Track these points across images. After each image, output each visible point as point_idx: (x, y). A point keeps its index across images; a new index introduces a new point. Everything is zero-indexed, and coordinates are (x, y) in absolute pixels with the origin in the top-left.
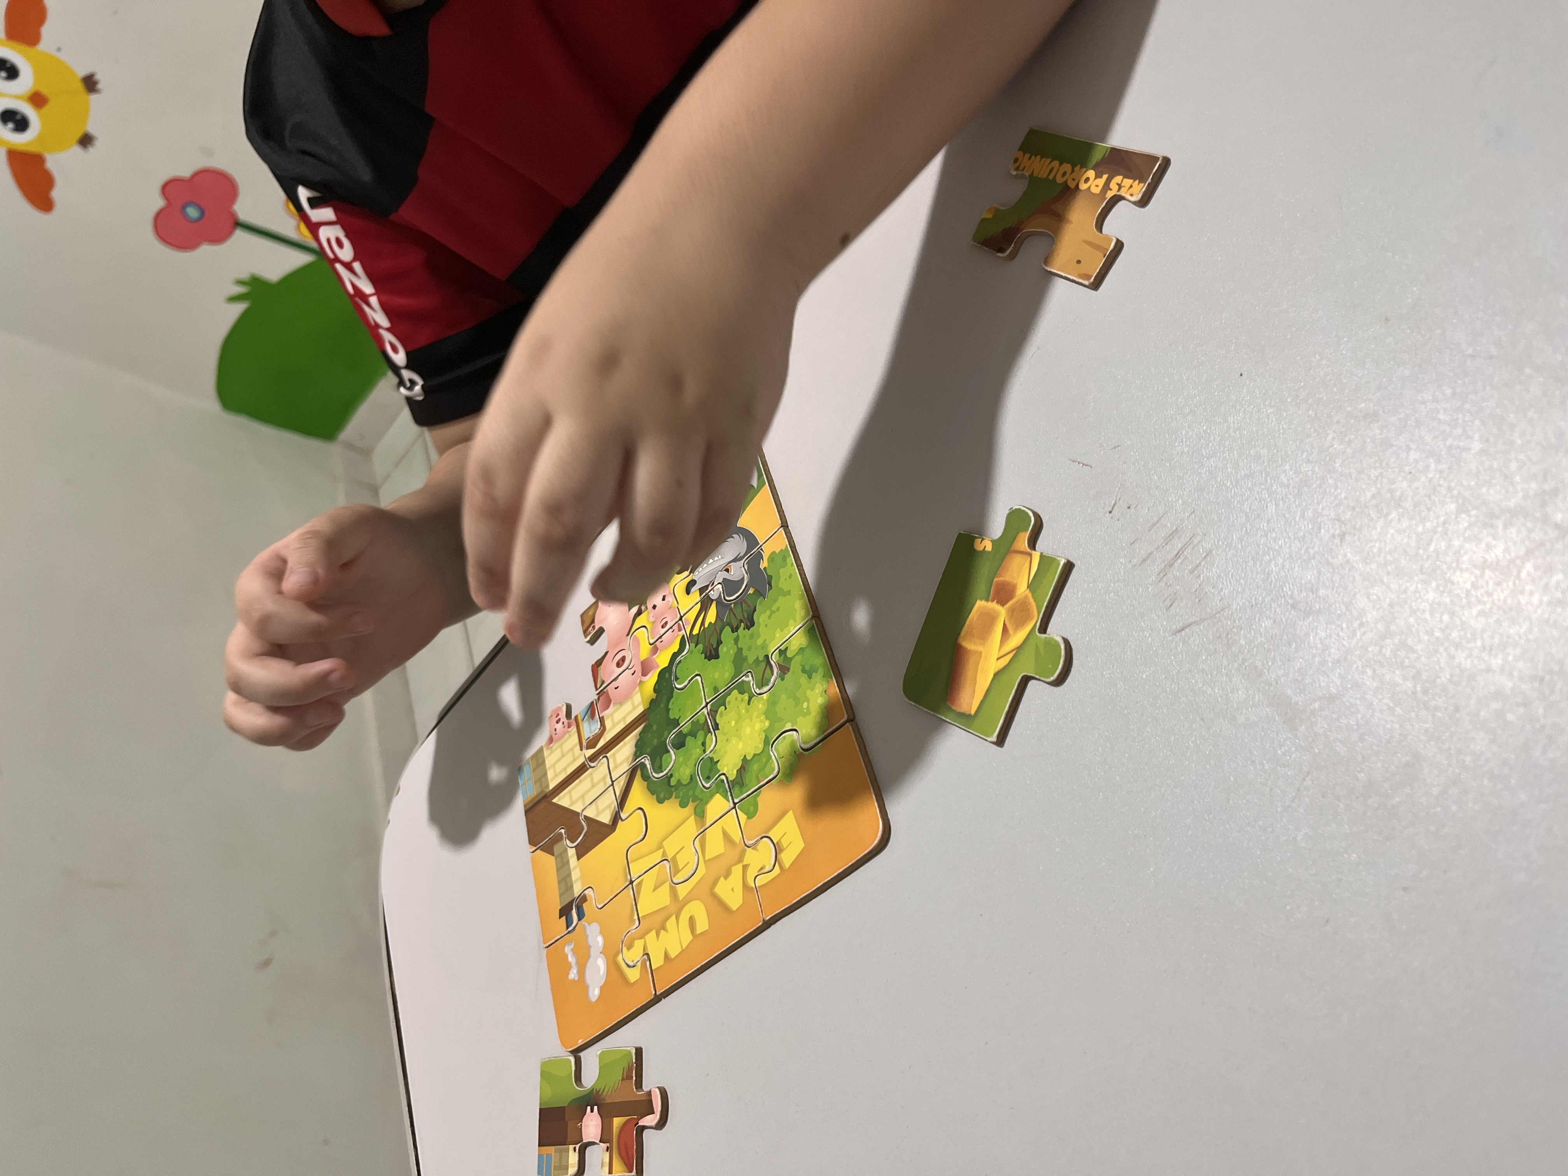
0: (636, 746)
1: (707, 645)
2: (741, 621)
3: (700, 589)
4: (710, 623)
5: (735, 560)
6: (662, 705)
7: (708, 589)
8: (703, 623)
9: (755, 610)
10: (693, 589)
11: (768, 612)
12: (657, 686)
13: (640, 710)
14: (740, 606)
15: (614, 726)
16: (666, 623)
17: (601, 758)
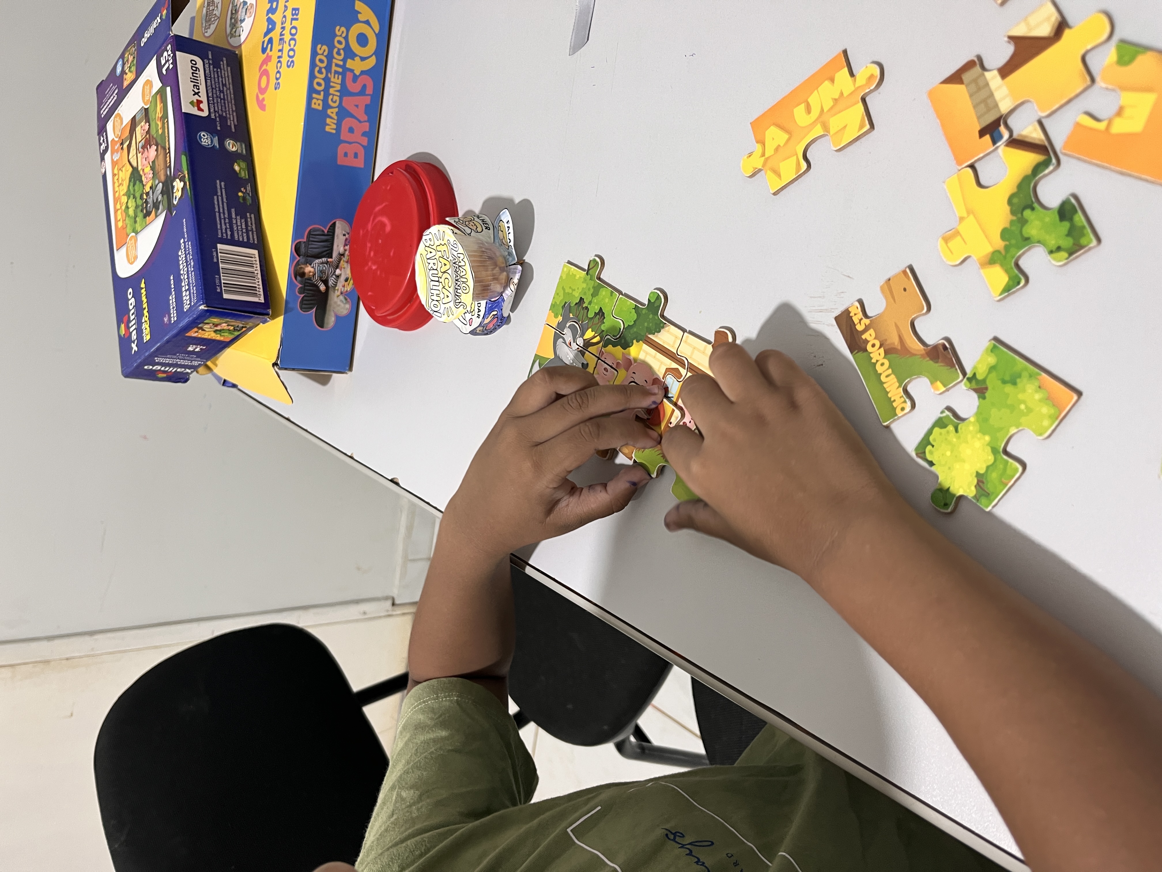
0: (659, 331)
1: (600, 323)
2: (583, 308)
3: (583, 357)
4: (592, 331)
5: (565, 343)
6: (635, 330)
7: (581, 350)
8: (594, 337)
9: (576, 304)
10: (585, 363)
11: (574, 293)
12: (631, 344)
13: (645, 347)
14: (579, 316)
15: (662, 363)
16: (605, 369)
17: (679, 357)
